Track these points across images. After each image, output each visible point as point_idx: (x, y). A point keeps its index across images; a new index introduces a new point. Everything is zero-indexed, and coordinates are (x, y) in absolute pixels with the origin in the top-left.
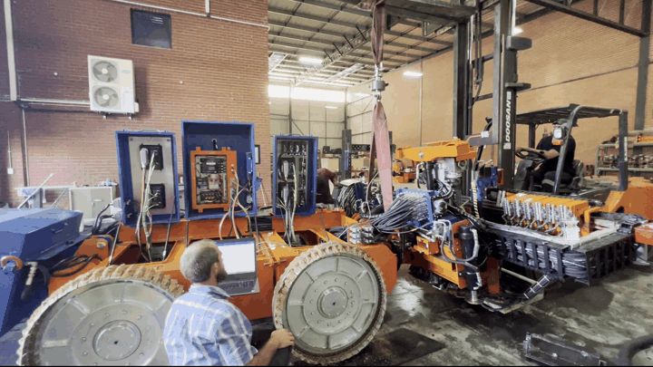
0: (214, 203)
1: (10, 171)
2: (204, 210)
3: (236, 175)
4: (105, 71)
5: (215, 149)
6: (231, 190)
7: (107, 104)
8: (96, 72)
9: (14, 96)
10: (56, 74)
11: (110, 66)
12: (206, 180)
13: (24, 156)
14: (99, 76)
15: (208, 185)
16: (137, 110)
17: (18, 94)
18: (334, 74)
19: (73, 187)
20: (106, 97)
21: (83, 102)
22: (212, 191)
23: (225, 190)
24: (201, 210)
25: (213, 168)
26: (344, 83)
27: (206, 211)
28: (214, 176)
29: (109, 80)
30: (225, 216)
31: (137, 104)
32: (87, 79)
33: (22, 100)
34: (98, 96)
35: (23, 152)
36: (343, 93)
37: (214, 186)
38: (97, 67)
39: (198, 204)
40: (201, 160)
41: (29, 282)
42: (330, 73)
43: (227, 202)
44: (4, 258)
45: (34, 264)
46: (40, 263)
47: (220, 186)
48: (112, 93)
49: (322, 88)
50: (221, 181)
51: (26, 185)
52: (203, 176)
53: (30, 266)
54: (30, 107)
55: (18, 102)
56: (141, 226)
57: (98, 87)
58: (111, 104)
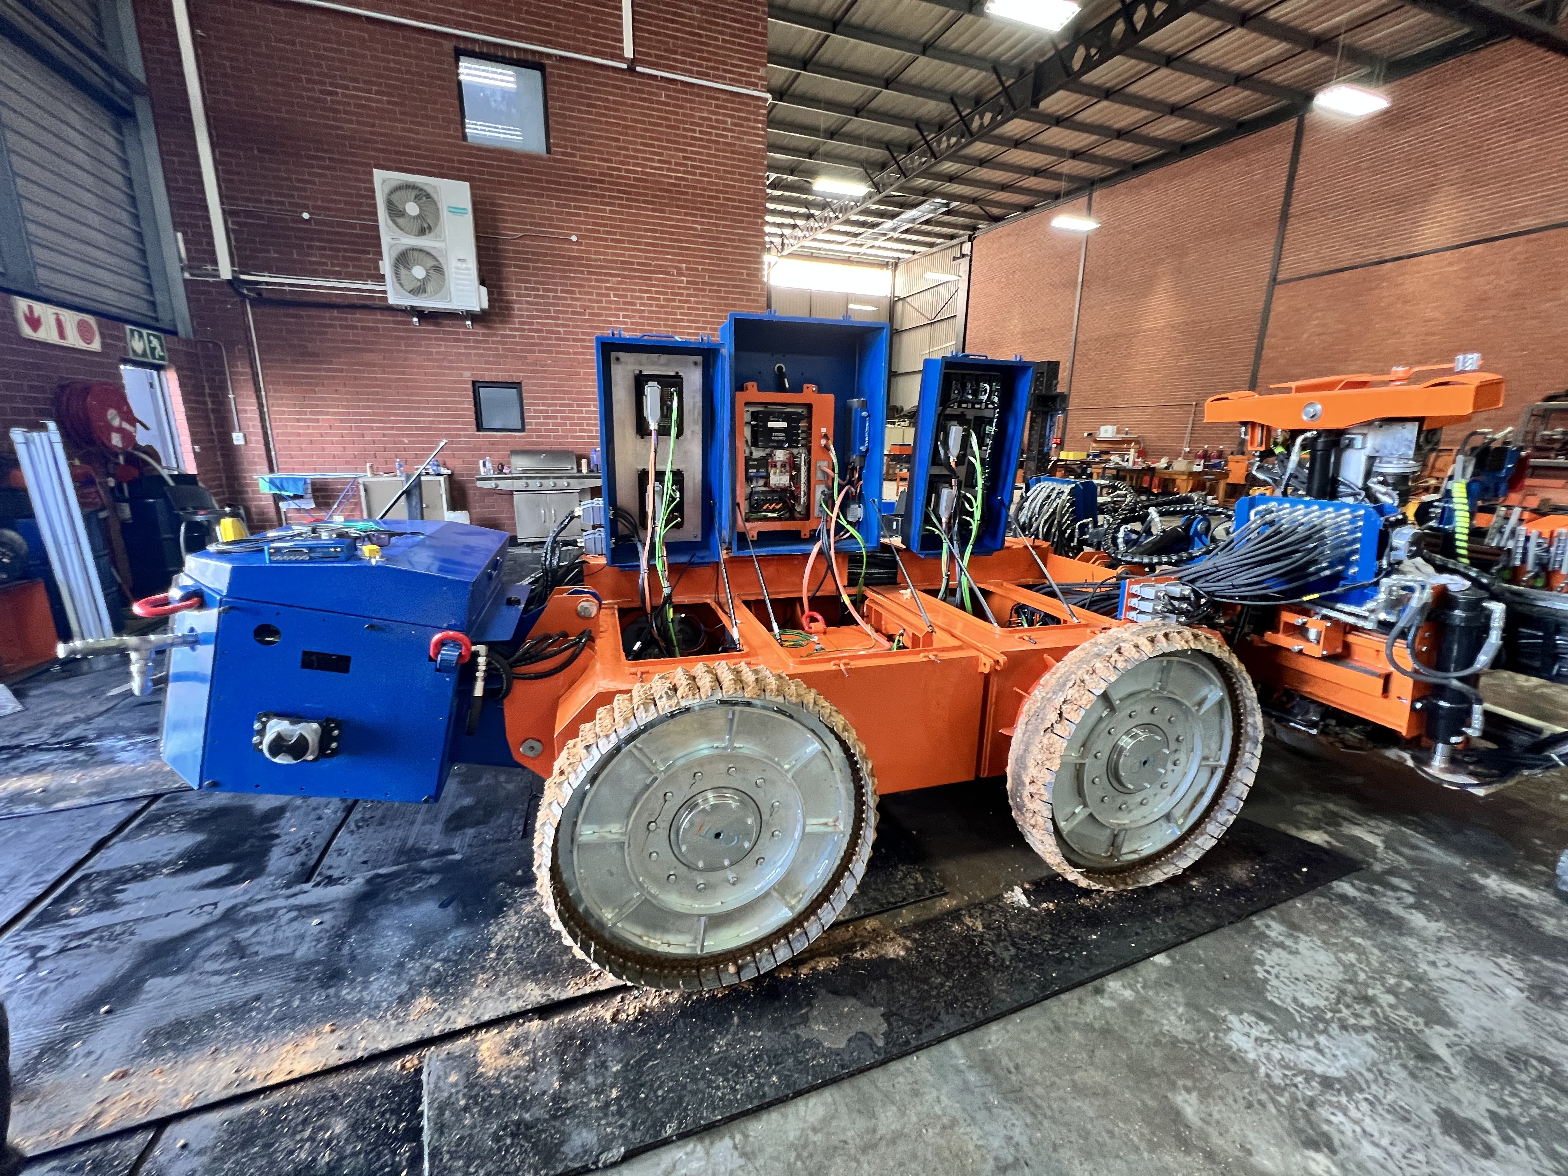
0: (779, 519)
1: (238, 438)
2: (760, 533)
3: (833, 454)
4: (412, 209)
5: (781, 389)
6: (819, 490)
7: (419, 290)
8: (395, 212)
9: (226, 272)
10: (306, 216)
11: (422, 196)
12: (765, 463)
13: (260, 405)
14: (400, 221)
15: (767, 477)
16: (485, 305)
17: (233, 264)
18: (874, 225)
19: (366, 476)
20: (419, 272)
21: (369, 286)
22: (773, 491)
23: (803, 488)
24: (753, 535)
25: (781, 436)
26: (890, 250)
27: (765, 538)
28: (780, 455)
29: (422, 232)
30: (815, 549)
31: (484, 290)
32: (377, 228)
33: (243, 277)
34: (403, 271)
35: (259, 398)
36: (887, 273)
37: (779, 479)
38: (395, 197)
39: (747, 520)
40: (754, 416)
41: (479, 691)
42: (863, 224)
43: (807, 516)
44: (437, 637)
45: (482, 649)
46: (493, 647)
47: (792, 478)
48: (431, 263)
49: (848, 261)
50: (796, 467)
51: (271, 470)
52: (758, 454)
53: (476, 654)
54: (259, 293)
55: (234, 283)
56: (652, 568)
57: (401, 248)
58: (429, 288)
